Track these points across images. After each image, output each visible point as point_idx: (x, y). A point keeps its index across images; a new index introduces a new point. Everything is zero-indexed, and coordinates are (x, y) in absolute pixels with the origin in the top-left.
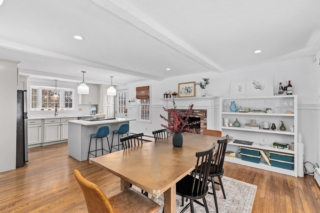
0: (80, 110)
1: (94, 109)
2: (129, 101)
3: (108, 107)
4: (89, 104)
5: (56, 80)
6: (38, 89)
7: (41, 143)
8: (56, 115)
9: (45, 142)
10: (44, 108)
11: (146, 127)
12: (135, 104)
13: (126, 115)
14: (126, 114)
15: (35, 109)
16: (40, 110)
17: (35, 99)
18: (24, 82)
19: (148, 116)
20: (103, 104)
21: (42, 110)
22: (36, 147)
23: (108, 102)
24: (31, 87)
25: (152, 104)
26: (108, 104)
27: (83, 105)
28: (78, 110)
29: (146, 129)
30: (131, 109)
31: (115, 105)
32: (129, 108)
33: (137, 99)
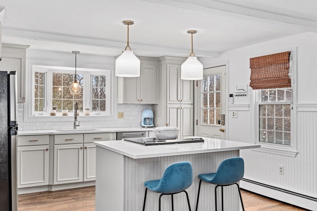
0: (121, 115)
1: (148, 114)
2: (231, 96)
3: (179, 110)
4: (138, 103)
5: (76, 53)
6: (46, 72)
7: (49, 186)
8: (75, 126)
9: (55, 183)
10: (55, 111)
11: (282, 166)
12: (249, 103)
13: (223, 131)
14: (223, 127)
15: (41, 112)
16: (49, 115)
17: (40, 92)
18: (21, 59)
19: (286, 134)
20: (168, 102)
21: (53, 114)
22: (40, 193)
23: (179, 99)
24: (33, 68)
25: (300, 102)
26: (179, 102)
27: (127, 104)
28: (116, 115)
29: (280, 170)
30: (235, 114)
31: (194, 104)
32: (231, 113)
33: (253, 89)
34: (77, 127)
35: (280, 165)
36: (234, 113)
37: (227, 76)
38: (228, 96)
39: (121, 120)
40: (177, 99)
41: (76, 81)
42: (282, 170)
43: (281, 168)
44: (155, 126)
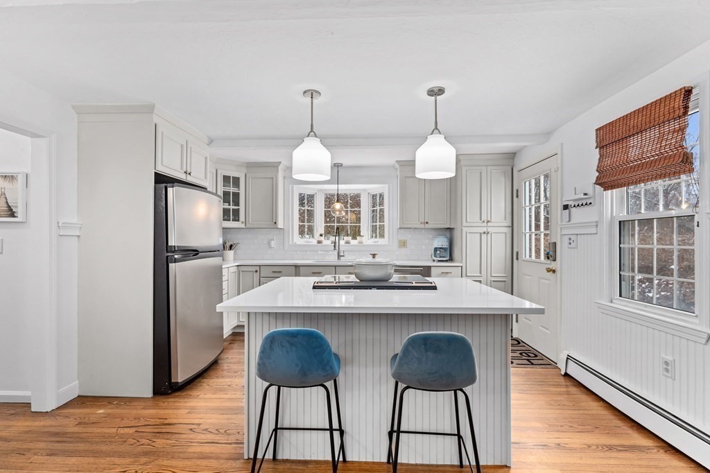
0: (403, 244)
1: (441, 242)
2: (566, 207)
3: (484, 236)
4: (422, 226)
5: (338, 166)
8: (339, 256)
11: (669, 358)
12: (597, 220)
13: (554, 271)
14: (553, 265)
16: (316, 243)
20: (464, 224)
21: (319, 242)
23: (484, 218)
26: (485, 224)
27: (411, 228)
28: (396, 244)
29: (665, 366)
30: (571, 241)
31: (512, 226)
32: (566, 239)
33: (605, 190)
34: (341, 258)
35: (663, 356)
36: (570, 239)
37: (559, 172)
38: (560, 207)
39: (403, 250)
40: (481, 219)
41: (338, 201)
42: (669, 368)
43: (667, 363)
44: (451, 259)
